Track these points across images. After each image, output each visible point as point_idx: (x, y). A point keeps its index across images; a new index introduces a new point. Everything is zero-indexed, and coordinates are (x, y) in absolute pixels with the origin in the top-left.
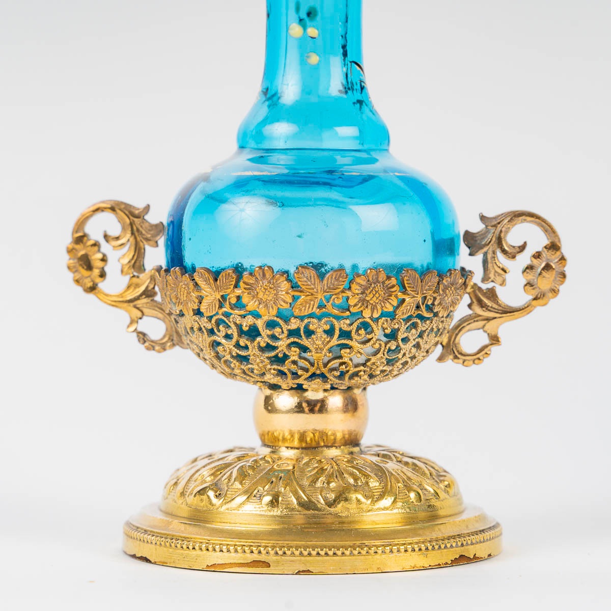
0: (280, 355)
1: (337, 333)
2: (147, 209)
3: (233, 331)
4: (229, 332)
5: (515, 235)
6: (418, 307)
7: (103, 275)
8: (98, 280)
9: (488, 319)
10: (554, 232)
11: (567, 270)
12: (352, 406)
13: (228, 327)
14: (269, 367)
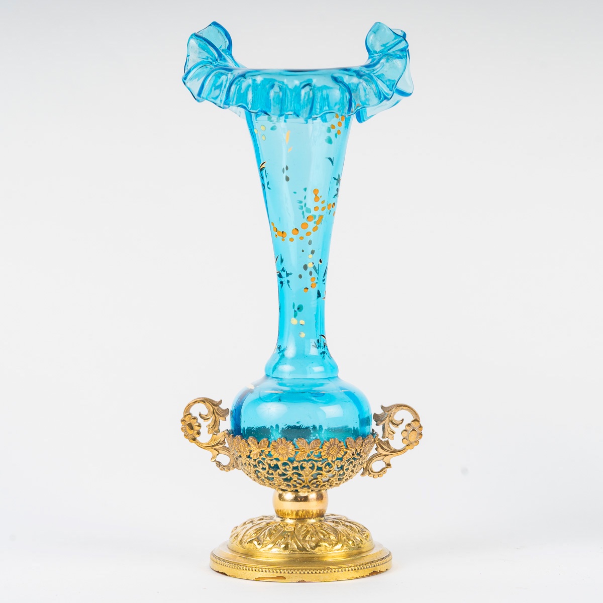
0: (289, 478)
1: (316, 468)
2: (221, 402)
3: (266, 466)
4: (264, 467)
5: (399, 415)
6: (353, 454)
7: (199, 433)
8: (197, 436)
9: (385, 456)
10: (416, 414)
11: (423, 432)
12: (320, 497)
13: (264, 464)
14: (283, 483)
